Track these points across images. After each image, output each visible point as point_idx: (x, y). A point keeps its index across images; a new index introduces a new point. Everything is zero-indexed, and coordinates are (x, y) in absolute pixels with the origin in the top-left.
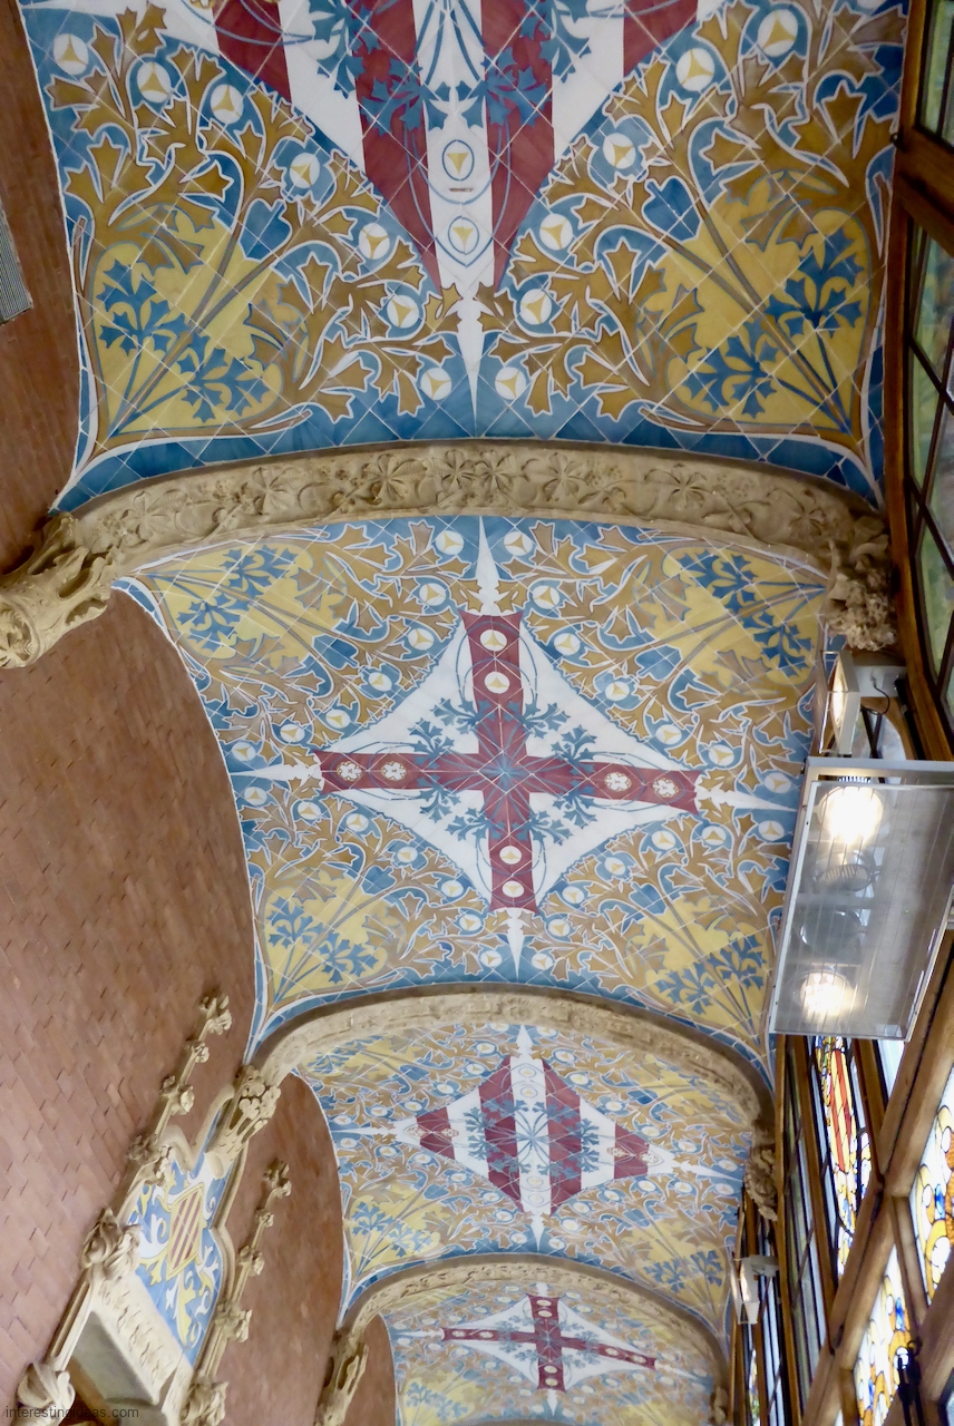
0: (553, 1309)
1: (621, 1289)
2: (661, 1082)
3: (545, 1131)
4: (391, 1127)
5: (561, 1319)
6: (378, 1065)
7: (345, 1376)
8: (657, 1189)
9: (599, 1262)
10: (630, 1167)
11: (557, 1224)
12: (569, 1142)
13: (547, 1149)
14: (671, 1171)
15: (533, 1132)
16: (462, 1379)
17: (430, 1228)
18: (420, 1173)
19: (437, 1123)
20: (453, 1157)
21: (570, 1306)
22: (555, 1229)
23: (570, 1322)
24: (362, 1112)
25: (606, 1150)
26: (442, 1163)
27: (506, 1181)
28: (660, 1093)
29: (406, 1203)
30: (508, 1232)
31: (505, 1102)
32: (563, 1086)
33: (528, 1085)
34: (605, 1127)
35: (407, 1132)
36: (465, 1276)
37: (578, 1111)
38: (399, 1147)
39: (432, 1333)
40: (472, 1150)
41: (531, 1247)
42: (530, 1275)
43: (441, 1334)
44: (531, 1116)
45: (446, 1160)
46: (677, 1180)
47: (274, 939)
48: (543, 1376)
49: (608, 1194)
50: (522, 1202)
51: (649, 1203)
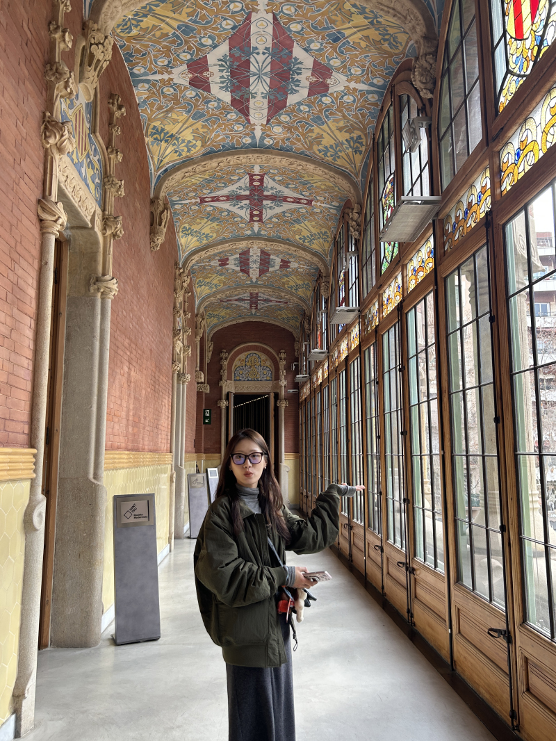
0: (261, 181)
1: (304, 163)
2: (349, 25)
3: (269, 69)
4: (170, 73)
5: (265, 185)
6: (163, 25)
7: (161, 220)
8: (332, 102)
9: (292, 149)
10: (319, 88)
11: (269, 130)
12: (283, 75)
13: (268, 80)
14: (342, 89)
15: (260, 70)
16: (210, 222)
17: (195, 138)
18: (189, 104)
19: (200, 68)
20: (210, 92)
21: (271, 178)
22: (268, 133)
23: (269, 187)
24: (151, 63)
25: (305, 78)
26: (202, 95)
27: (241, 104)
28: (347, 33)
29: (180, 124)
30: (240, 137)
31: (246, 49)
32: (284, 33)
33: (261, 34)
34: (307, 61)
35: (180, 76)
36: (217, 165)
37: (291, 52)
38: (176, 87)
39: (193, 201)
40: (222, 85)
41: (253, 145)
42: (252, 160)
43: (198, 200)
44: (261, 58)
45: (205, 94)
46: (346, 95)
48: (252, 216)
49: (302, 108)
50: (250, 118)
51: (326, 111)
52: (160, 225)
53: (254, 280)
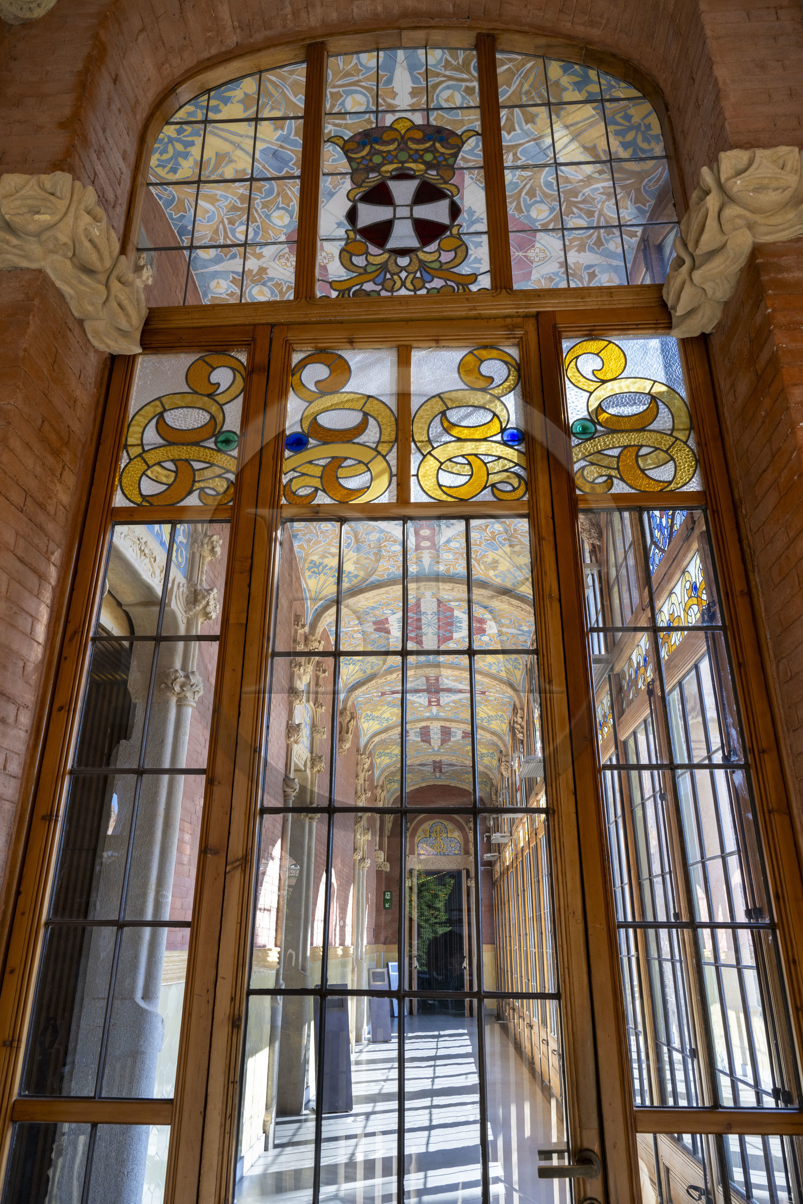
3: (436, 621)
5: (440, 682)
7: (348, 729)
8: (490, 639)
9: (461, 663)
12: (447, 624)
13: (436, 627)
14: (497, 632)
15: (430, 622)
16: (390, 708)
17: (378, 660)
18: (373, 641)
19: (383, 623)
20: (390, 634)
21: (445, 678)
23: (445, 683)
24: (345, 624)
25: (465, 625)
26: (384, 635)
27: (415, 639)
28: (493, 606)
30: (416, 657)
31: (418, 613)
32: (446, 606)
33: (429, 607)
35: (367, 628)
37: (453, 613)
38: (363, 633)
40: (399, 630)
41: (428, 661)
44: (430, 616)
45: (387, 635)
47: (310, 577)
48: (430, 702)
50: (424, 645)
51: (486, 644)
52: (347, 733)
53: (436, 748)
